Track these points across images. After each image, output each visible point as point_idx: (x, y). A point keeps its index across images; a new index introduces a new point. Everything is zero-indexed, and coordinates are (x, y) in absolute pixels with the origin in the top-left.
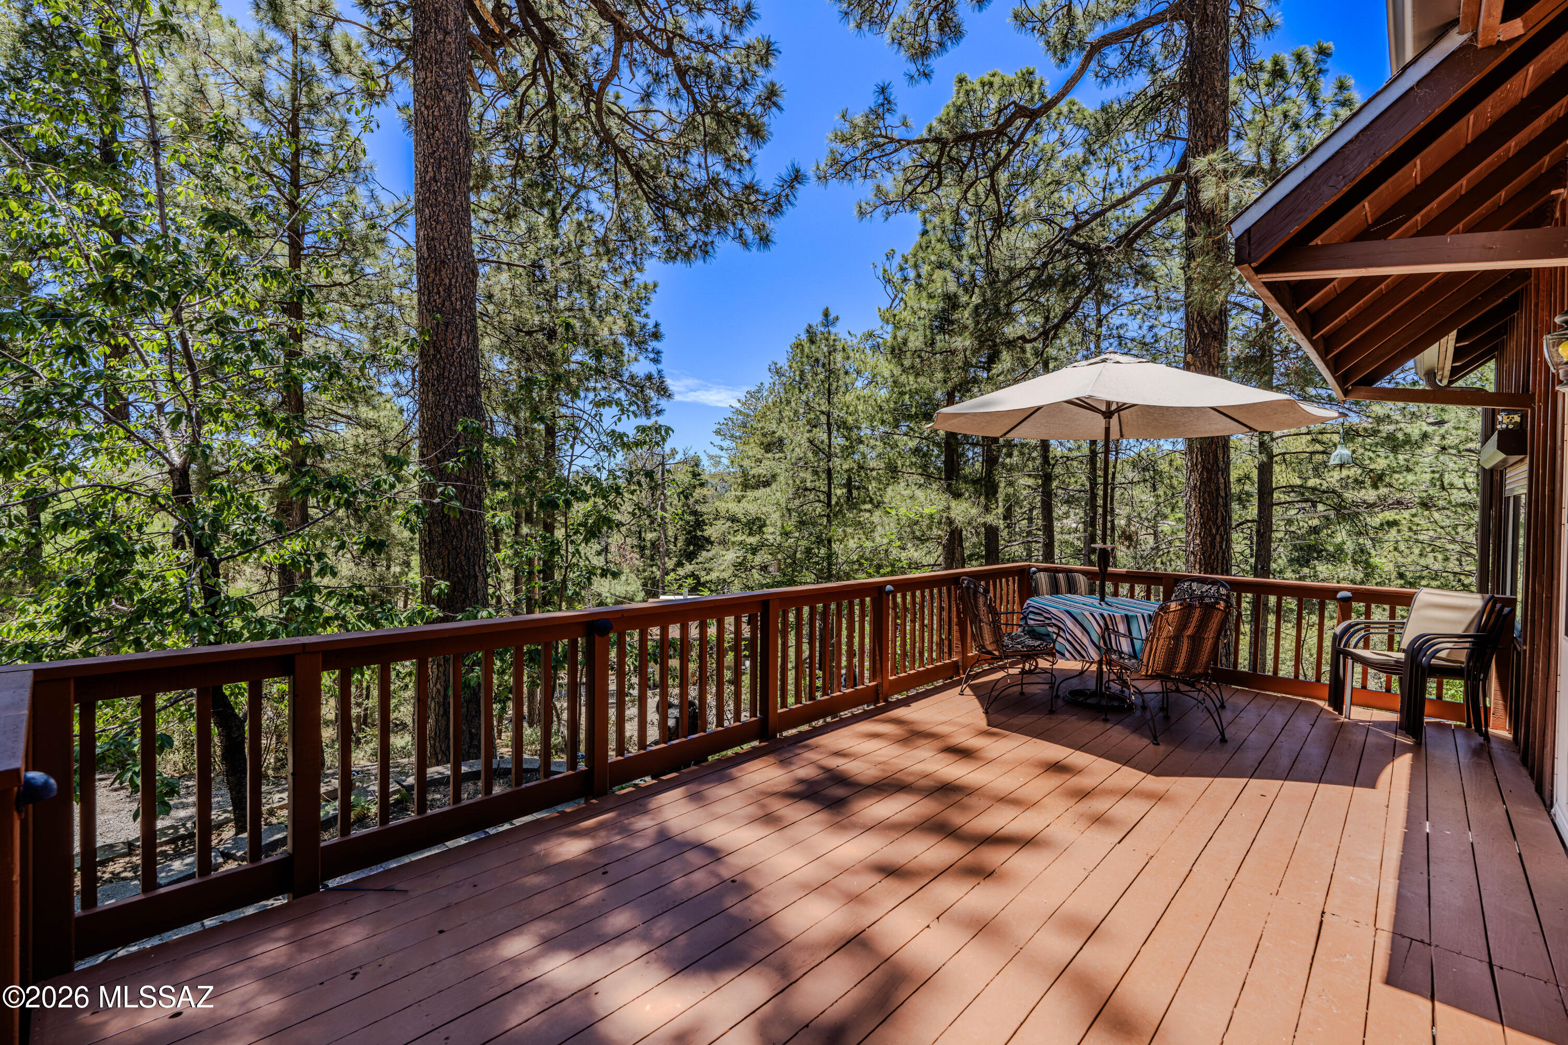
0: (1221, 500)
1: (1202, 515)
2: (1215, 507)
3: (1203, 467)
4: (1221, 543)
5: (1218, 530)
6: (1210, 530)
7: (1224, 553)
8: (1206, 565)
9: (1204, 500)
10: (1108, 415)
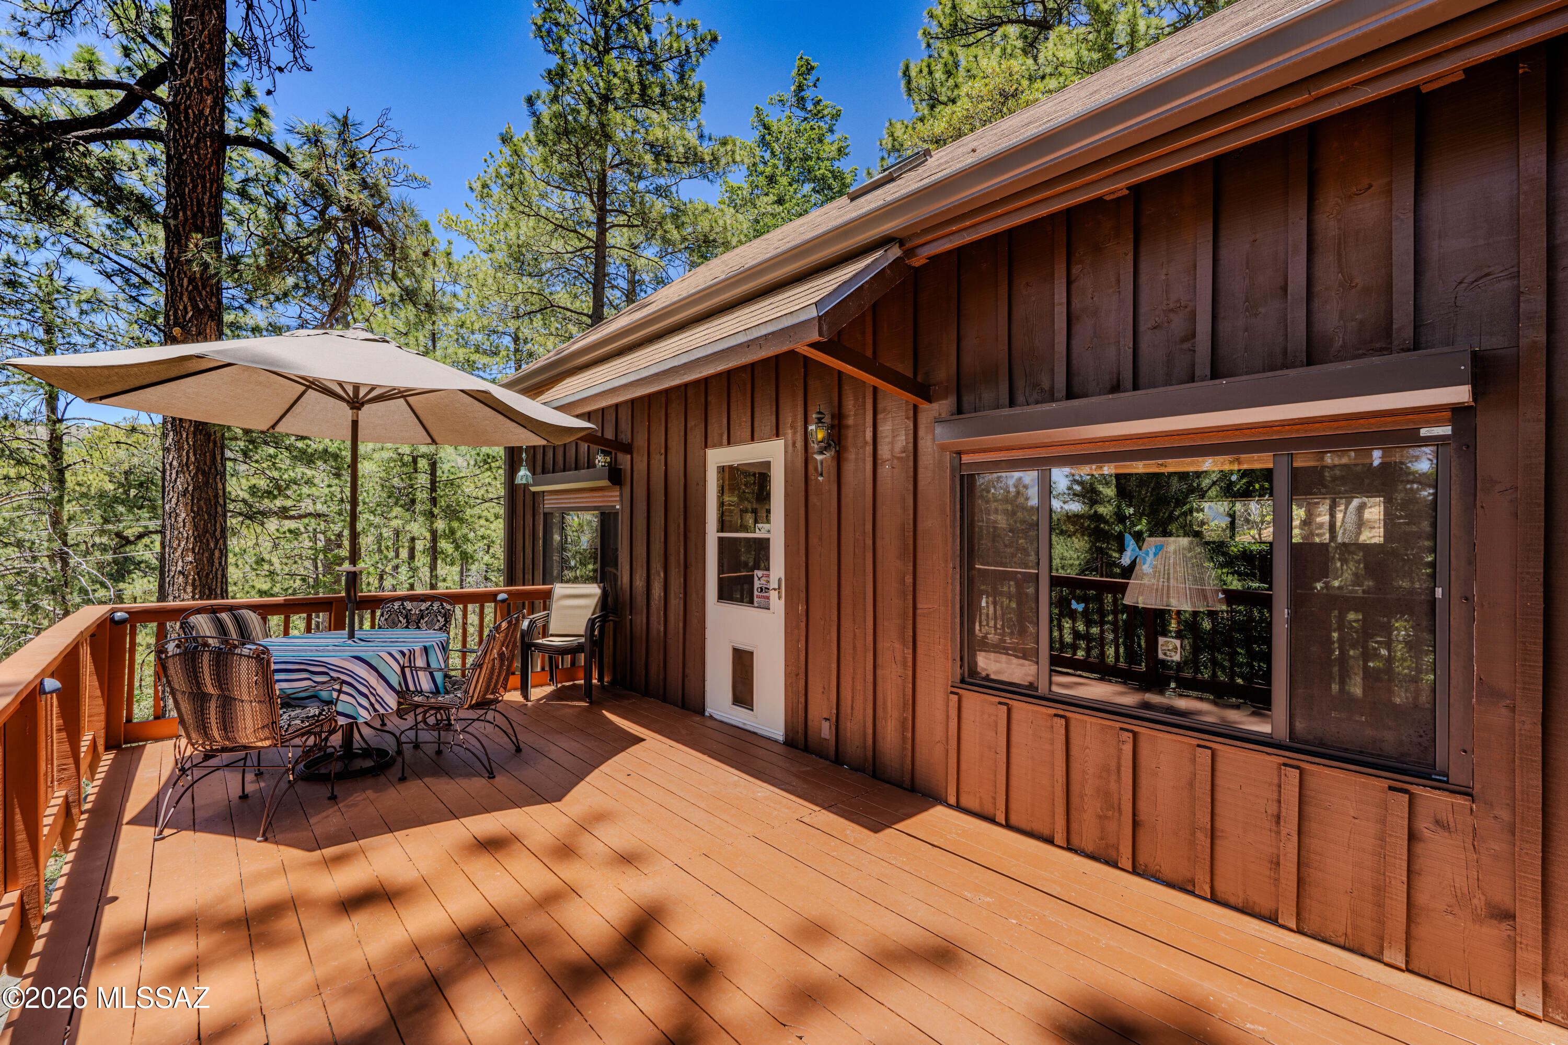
0: (219, 509)
1: (196, 527)
2: (213, 517)
3: (198, 469)
4: (220, 558)
5: (216, 543)
6: (208, 544)
7: (223, 570)
8: (203, 586)
9: (200, 508)
10: (356, 403)
